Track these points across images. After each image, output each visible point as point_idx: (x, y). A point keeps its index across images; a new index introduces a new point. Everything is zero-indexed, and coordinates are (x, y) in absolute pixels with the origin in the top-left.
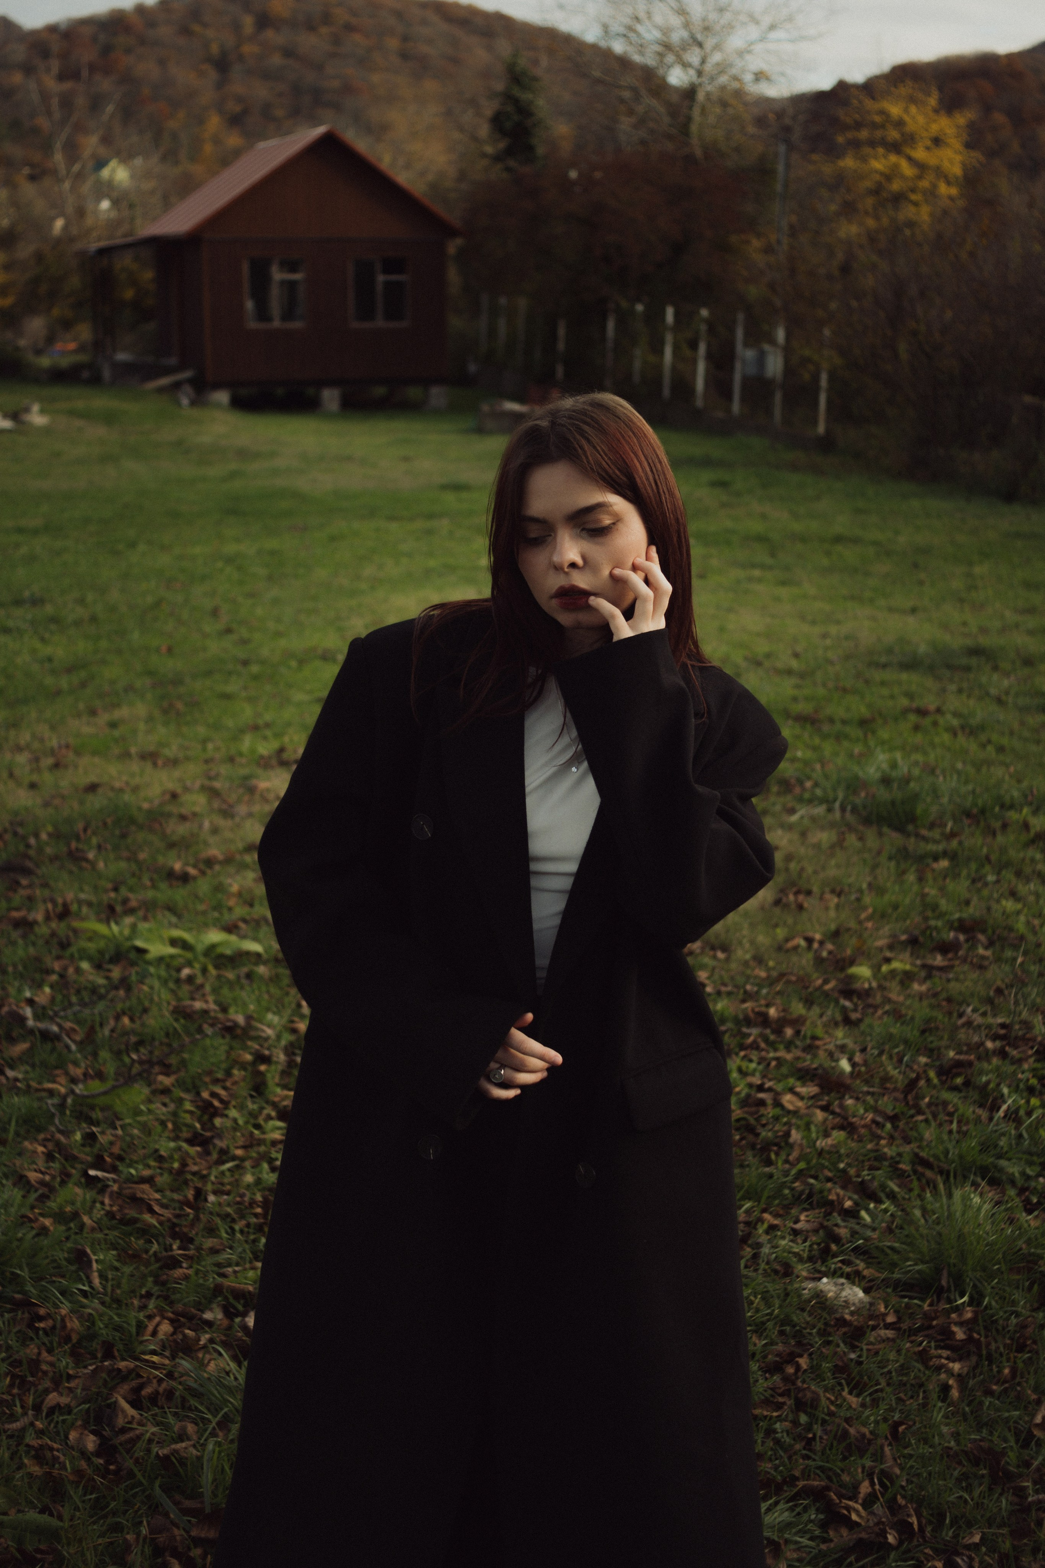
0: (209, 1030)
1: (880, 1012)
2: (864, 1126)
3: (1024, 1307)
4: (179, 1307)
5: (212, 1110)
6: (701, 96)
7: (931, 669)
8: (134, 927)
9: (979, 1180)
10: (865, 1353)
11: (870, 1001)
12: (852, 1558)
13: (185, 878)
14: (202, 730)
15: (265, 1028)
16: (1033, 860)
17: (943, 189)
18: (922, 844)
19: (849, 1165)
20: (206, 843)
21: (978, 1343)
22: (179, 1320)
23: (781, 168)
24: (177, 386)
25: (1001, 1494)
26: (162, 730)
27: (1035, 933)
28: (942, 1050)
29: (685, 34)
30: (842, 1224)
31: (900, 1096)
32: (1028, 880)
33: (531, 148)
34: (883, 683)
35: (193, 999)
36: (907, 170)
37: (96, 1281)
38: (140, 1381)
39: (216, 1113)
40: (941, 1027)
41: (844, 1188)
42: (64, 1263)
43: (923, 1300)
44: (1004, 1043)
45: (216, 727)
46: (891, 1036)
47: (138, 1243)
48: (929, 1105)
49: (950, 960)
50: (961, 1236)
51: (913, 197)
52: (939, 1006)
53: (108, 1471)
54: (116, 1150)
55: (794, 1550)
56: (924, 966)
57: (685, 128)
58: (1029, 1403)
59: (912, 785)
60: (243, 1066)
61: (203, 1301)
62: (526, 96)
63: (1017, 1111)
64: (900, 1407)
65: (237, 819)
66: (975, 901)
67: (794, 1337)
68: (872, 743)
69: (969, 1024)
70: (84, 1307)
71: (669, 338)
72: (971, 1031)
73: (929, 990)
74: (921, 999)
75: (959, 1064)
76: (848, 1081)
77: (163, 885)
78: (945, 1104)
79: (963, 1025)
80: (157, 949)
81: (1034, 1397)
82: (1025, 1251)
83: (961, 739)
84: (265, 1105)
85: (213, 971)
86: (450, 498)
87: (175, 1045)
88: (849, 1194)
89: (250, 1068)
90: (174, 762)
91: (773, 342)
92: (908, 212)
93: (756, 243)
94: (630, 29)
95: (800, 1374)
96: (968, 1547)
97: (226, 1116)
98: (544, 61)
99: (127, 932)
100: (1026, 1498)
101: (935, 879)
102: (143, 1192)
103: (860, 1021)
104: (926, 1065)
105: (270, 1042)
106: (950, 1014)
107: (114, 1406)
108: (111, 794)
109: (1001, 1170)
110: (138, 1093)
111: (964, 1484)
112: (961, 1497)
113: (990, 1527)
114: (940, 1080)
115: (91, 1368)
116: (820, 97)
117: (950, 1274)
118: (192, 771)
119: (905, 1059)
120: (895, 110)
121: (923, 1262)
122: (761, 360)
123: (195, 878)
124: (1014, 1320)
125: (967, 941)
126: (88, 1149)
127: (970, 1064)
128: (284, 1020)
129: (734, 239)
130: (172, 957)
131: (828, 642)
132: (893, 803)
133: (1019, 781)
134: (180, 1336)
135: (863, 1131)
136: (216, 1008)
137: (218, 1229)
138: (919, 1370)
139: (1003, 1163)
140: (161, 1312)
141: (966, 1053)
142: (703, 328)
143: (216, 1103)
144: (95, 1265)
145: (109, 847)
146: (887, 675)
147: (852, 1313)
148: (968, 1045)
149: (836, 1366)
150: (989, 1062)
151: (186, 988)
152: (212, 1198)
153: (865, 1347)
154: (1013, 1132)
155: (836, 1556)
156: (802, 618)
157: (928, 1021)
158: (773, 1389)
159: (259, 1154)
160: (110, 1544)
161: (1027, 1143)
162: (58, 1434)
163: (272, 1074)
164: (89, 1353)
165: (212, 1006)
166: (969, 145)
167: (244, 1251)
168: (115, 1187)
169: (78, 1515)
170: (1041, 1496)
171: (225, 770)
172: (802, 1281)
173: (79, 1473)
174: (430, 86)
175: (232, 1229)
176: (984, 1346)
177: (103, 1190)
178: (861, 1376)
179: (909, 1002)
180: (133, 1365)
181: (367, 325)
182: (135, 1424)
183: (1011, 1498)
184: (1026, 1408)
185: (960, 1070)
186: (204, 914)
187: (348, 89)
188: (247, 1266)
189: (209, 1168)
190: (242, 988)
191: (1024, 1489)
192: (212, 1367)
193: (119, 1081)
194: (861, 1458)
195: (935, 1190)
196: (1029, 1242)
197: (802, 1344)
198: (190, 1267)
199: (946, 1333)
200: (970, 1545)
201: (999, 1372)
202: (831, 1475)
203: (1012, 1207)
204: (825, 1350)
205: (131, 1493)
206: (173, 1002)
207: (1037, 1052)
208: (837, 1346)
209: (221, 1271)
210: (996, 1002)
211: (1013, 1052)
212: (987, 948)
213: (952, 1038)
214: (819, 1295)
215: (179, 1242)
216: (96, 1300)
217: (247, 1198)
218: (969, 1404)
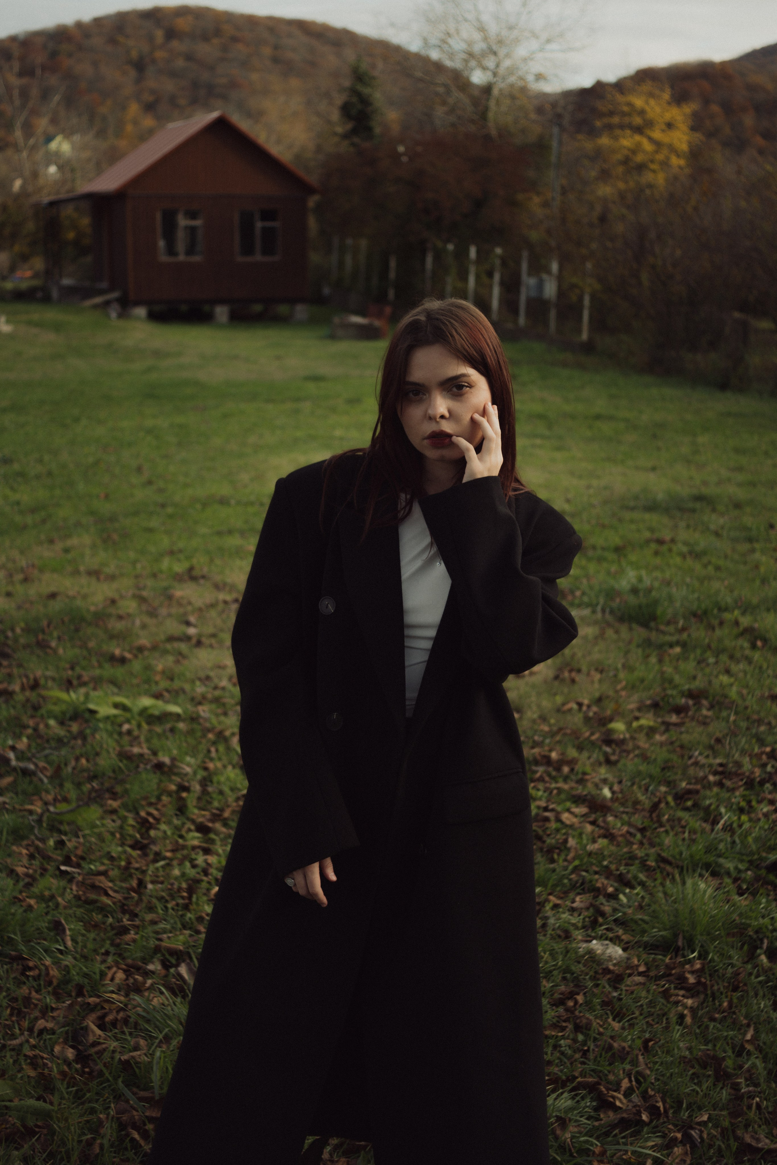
0: (142, 767)
1: (631, 756)
2: (622, 835)
3: (737, 960)
4: (129, 961)
5: (148, 825)
6: (495, 92)
7: (667, 511)
8: (87, 695)
9: (704, 872)
10: (624, 993)
11: (625, 747)
12: (617, 1131)
13: (123, 661)
14: (132, 555)
15: (185, 767)
16: (742, 648)
17: (675, 161)
18: (661, 636)
19: (610, 862)
20: (137, 636)
21: (704, 985)
22: (129, 971)
23: (555, 144)
24: (107, 303)
25: (722, 1088)
26: (103, 554)
27: (743, 699)
28: (677, 782)
29: (484, 46)
30: (605, 903)
31: (647, 815)
32: (738, 662)
33: (369, 129)
34: (632, 521)
35: (132, 746)
36: (648, 146)
37: (69, 943)
38: (103, 1011)
39: (151, 827)
40: (676, 765)
41: (607, 878)
42: (45, 930)
43: (665, 956)
44: (722, 777)
45: (143, 552)
46: (639, 773)
47: (97, 917)
48: (668, 820)
49: (682, 718)
50: (692, 911)
51: (653, 166)
52: (674, 751)
53: (84, 1072)
54: (79, 852)
55: (576, 1126)
56: (663, 723)
57: (483, 115)
58: (742, 1025)
59: (654, 593)
60: (170, 794)
61: (147, 956)
62: (366, 91)
63: (731, 825)
64: (649, 1029)
65: (160, 618)
66: (700, 676)
67: (573, 981)
68: (624, 564)
69: (696, 764)
70: (62, 960)
71: (472, 269)
72: (698, 768)
73: (667, 740)
74: (661, 746)
75: (689, 792)
76: (609, 804)
77: (107, 666)
78: (680, 820)
79: (693, 764)
80: (105, 710)
81: (745, 1022)
82: (738, 921)
83: (689, 562)
84: (186, 821)
85: (145, 726)
86: (311, 387)
87: (120, 778)
88: (611, 882)
89: (174, 795)
90: (112, 578)
91: (549, 272)
92: (648, 177)
93: (536, 200)
94: (444, 41)
95: (577, 1006)
96: (699, 1124)
97: (158, 829)
98: (380, 65)
99: (82, 699)
100: (740, 1090)
101: (671, 661)
102: (100, 882)
103: (618, 761)
104: (666, 792)
105: (189, 776)
106: (682, 756)
107: (86, 1029)
108: (67, 600)
109: (720, 866)
110: (93, 813)
111: (696, 1081)
112: (693, 1090)
113: (714, 1110)
114: (676, 803)
115: (68, 1002)
116: (583, 92)
117: (684, 938)
118: (126, 584)
119: (651, 788)
120: (639, 102)
121: (665, 930)
122: (540, 286)
123: (130, 661)
124: (730, 970)
125: (695, 705)
126: (59, 852)
127: (697, 792)
128: (199, 761)
129: (520, 197)
130: (115, 716)
131: (591, 491)
132: (640, 607)
133: (732, 591)
134: (131, 981)
135: (620, 839)
136: (149, 752)
137: (156, 907)
138: (663, 1004)
139: (721, 860)
140: (117, 964)
141: (695, 783)
142: (498, 262)
143: (151, 820)
144: (68, 932)
145: (66, 638)
146: (636, 515)
147: (614, 965)
148: (696, 778)
149: (603, 1001)
150: (711, 790)
151: (126, 739)
152: (150, 886)
153: (624, 988)
154: (729, 839)
155: (604, 1130)
156: (572, 474)
157: (667, 761)
158: (558, 1017)
159: (183, 855)
160: (88, 1122)
161: (739, 846)
162: (46, 1048)
163: (191, 800)
164: (66, 993)
165: (146, 751)
166: (693, 129)
167: (175, 923)
168: (80, 878)
169: (64, 1102)
170: (751, 1089)
171: (150, 583)
172: (578, 943)
173: (63, 1074)
174: (295, 83)
175: (166, 907)
176: (709, 987)
177: (71, 880)
178: (621, 1009)
179: (652, 748)
180: (97, 1000)
181: (249, 259)
182: (102, 1041)
183: (729, 1090)
184: (739, 1029)
185: (690, 796)
186: (138, 686)
187: (233, 85)
188: (178, 933)
189: (147, 865)
190: (167, 738)
191: (739, 1084)
192: (155, 1002)
193: (81, 803)
194: (622, 1063)
195: (673, 880)
196: (741, 915)
197: (579, 986)
198: (137, 933)
199: (682, 979)
200: (701, 1122)
201: (720, 1005)
202: (601, 1074)
203: (728, 891)
204: (595, 990)
205: (101, 1087)
206: (118, 748)
207: (746, 783)
208: (604, 987)
209: (160, 936)
210: (716, 748)
211: (728, 783)
212: (709, 710)
213: (684, 773)
214: (590, 952)
215: (127, 916)
216: (70, 956)
217: (176, 886)
218: (699, 1027)
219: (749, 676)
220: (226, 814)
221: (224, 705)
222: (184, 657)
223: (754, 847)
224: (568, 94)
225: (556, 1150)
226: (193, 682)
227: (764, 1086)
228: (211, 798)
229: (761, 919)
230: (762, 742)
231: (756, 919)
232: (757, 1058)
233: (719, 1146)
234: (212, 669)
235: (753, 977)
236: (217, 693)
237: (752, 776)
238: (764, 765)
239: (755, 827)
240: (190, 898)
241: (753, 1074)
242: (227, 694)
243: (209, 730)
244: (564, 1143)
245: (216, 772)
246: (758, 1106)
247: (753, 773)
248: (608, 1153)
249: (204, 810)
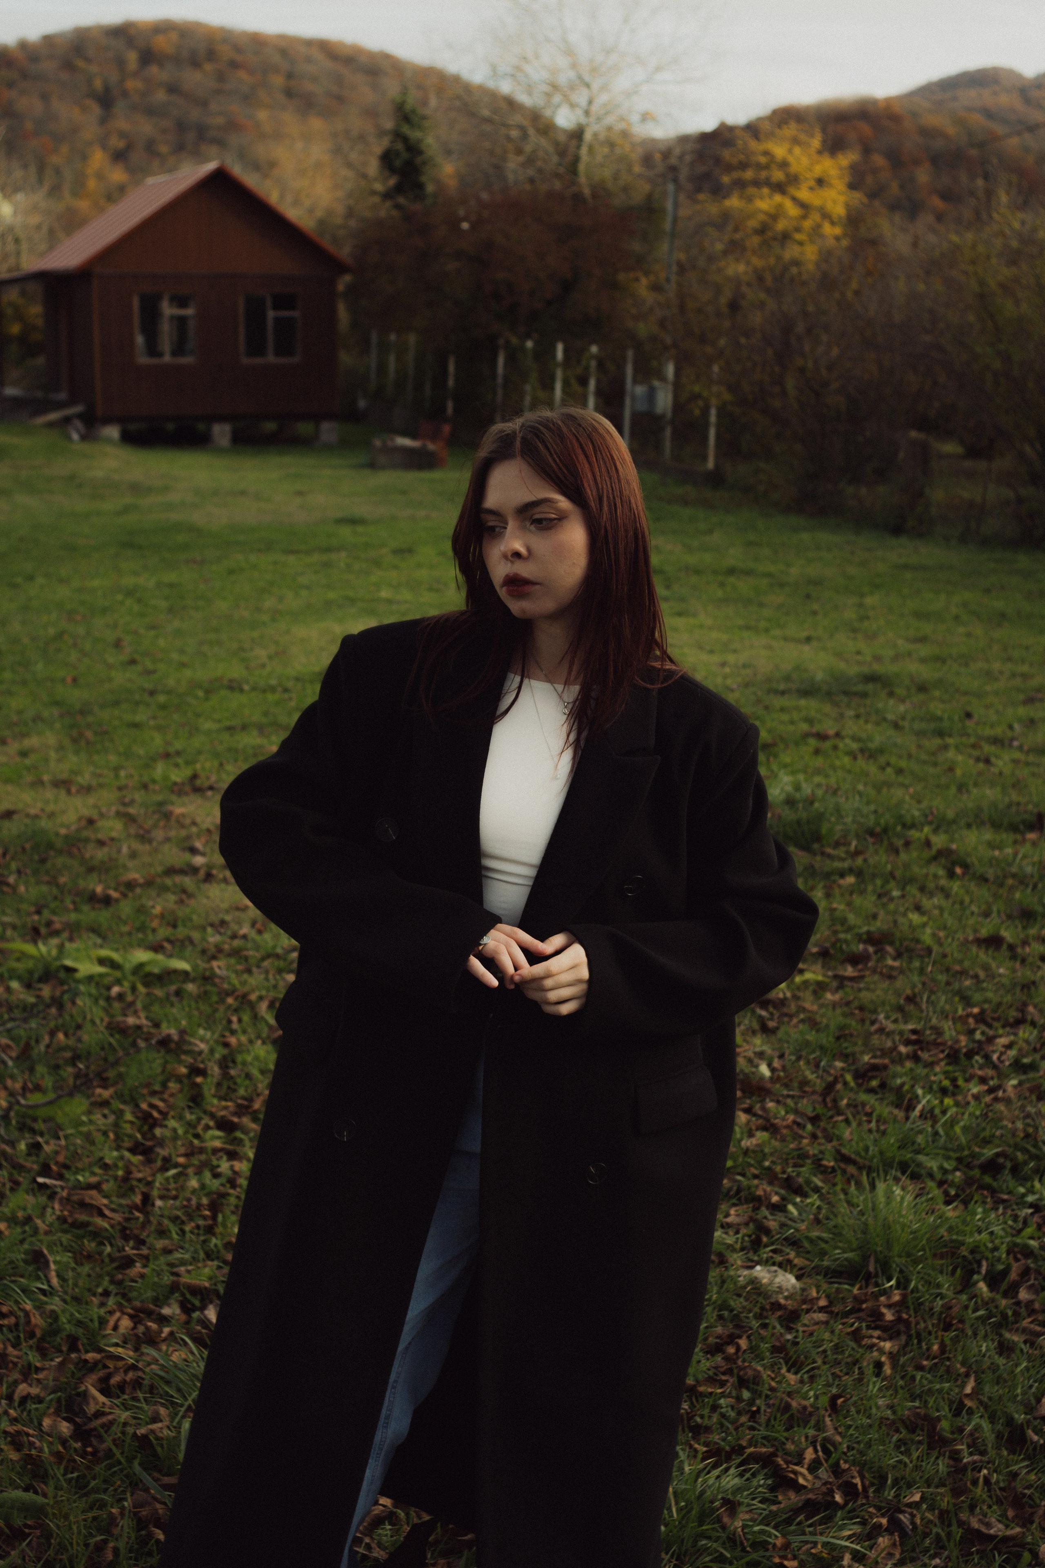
0: (142, 1044)
1: (795, 1021)
2: (787, 1127)
3: (948, 1289)
4: (137, 1304)
5: (151, 1121)
6: (588, 136)
7: (829, 694)
8: (61, 947)
9: (899, 1174)
10: (801, 1334)
11: (785, 1010)
12: (801, 1517)
13: (107, 901)
14: (113, 758)
15: (198, 1042)
16: (935, 876)
17: (828, 229)
18: (828, 862)
19: (773, 1162)
20: (125, 866)
21: (907, 1323)
22: (138, 1316)
23: (669, 205)
24: (67, 420)
25: (937, 1458)
26: (74, 759)
27: (941, 944)
28: (858, 1055)
29: (572, 74)
30: (770, 1217)
31: (820, 1099)
32: (931, 895)
33: (420, 186)
34: (782, 710)
35: (125, 1015)
36: (793, 211)
37: (55, 1281)
38: (107, 1371)
39: (155, 1124)
40: (855, 1033)
41: (771, 1183)
42: (22, 1264)
43: (853, 1285)
44: (916, 1047)
45: (127, 754)
46: (807, 1043)
47: (90, 1245)
48: (848, 1105)
49: (860, 971)
50: (887, 1226)
51: (798, 236)
52: (852, 1014)
53: (86, 1453)
54: (61, 1159)
55: (747, 1512)
56: (836, 977)
57: (573, 167)
58: (959, 1375)
59: (816, 805)
60: (179, 1079)
61: (161, 1297)
62: (414, 134)
63: (932, 1111)
64: (837, 1383)
65: (155, 844)
66: (882, 914)
67: (732, 1321)
68: (774, 767)
69: (881, 1030)
70: (46, 1303)
71: (559, 374)
72: (884, 1037)
73: (841, 999)
74: (834, 1008)
75: (875, 1068)
76: (769, 1085)
77: (86, 908)
78: (864, 1105)
79: (877, 1031)
80: (86, 968)
81: (963, 1370)
82: (947, 1237)
83: (861, 762)
84: (203, 1116)
85: (141, 989)
86: (345, 532)
87: (111, 1059)
88: (776, 1189)
89: (185, 1081)
90: (88, 790)
91: (663, 379)
92: (791, 252)
93: (644, 281)
94: (518, 68)
95: (740, 1354)
96: (909, 1505)
97: (166, 1126)
98: (433, 102)
99: (54, 952)
100: (961, 1460)
101: (842, 895)
102: (92, 1198)
103: (777, 1028)
104: (843, 1069)
105: (203, 1056)
106: (863, 1021)
107: (85, 1395)
108: (27, 821)
109: (919, 1165)
110: (78, 1106)
111: (903, 1449)
112: (900, 1462)
113: (929, 1486)
114: (857, 1084)
115: (58, 1360)
116: (705, 138)
117: (877, 1261)
118: (107, 798)
119: (823, 1064)
120: (779, 151)
121: (852, 1250)
122: (651, 395)
123: (117, 901)
124: (939, 1303)
125: (876, 952)
126: (34, 1158)
127: (885, 1067)
128: (216, 1036)
129: (622, 277)
130: (101, 975)
131: (727, 670)
132: (799, 822)
133: (919, 802)
134: (141, 1329)
135: (785, 1131)
136: (149, 1024)
137: (170, 1232)
138: (853, 1349)
139: (921, 1158)
140: (121, 1308)
141: (881, 1057)
142: (593, 364)
143: (155, 1114)
144: (53, 1266)
145: (28, 871)
146: (784, 702)
147: (786, 1298)
148: (882, 1050)
149: (773, 1347)
150: (902, 1065)
151: (117, 1005)
152: (159, 1203)
153: (801, 1329)
154: (930, 1129)
155: (785, 1516)
156: (701, 648)
157: (842, 1028)
158: (716, 1368)
159: (201, 1161)
160: (95, 1519)
161: (943, 1139)
162: (31, 1421)
163: (208, 1086)
164: (53, 1347)
165: (144, 1022)
166: (853, 186)
167: (196, 1251)
168: (65, 1194)
169: (60, 1493)
170: (976, 1458)
171: (139, 796)
172: (737, 1269)
173: (59, 1456)
174: (316, 124)
175: (183, 1232)
176: (913, 1325)
177: (52, 1196)
178: (799, 1357)
179: (823, 1010)
180: (98, 1356)
181: (258, 360)
182: (107, 1410)
183: (946, 1461)
184: (956, 1380)
185: (874, 1074)
186: (130, 934)
187: (233, 126)
188: (200, 1265)
189: (154, 1175)
190: (172, 1005)
191: (958, 1452)
192: (175, 1357)
193: (60, 1092)
194: (804, 1428)
195: (858, 1184)
196: (950, 1229)
197: (739, 1326)
198: (145, 1266)
199: (876, 1315)
200: (911, 1503)
201: (928, 1349)
202: (776, 1443)
203: (932, 1199)
204: (763, 1332)
205: (110, 1472)
206: (106, 1019)
207: (948, 1056)
208: (774, 1328)
209: (175, 1270)
210: (907, 1008)
211: (924, 1055)
212: (894, 959)
213: (866, 1044)
214: (754, 1281)
215: (131, 1243)
216: (57, 1299)
217: (194, 1202)
218: (902, 1378)
219: (946, 915)
220: (257, 1105)
221: (246, 959)
222: (190, 896)
223: (963, 1140)
224: (684, 139)
225: (724, 1543)
226: (204, 929)
227: (992, 1453)
228: (235, 1083)
229: (976, 1235)
230: (967, 1001)
231: (971, 1234)
232: (981, 1417)
233: (938, 1534)
234: (227, 911)
235: (970, 1311)
236: (236, 943)
237: (957, 1046)
238: (971, 1032)
239: (963, 1114)
240: (214, 1217)
241: (978, 1438)
242: (249, 945)
243: (228, 994)
244: (734, 1534)
245: (241, 1048)
246: (987, 1481)
247: (957, 1041)
248: (794, 1545)
249: (226, 1100)
